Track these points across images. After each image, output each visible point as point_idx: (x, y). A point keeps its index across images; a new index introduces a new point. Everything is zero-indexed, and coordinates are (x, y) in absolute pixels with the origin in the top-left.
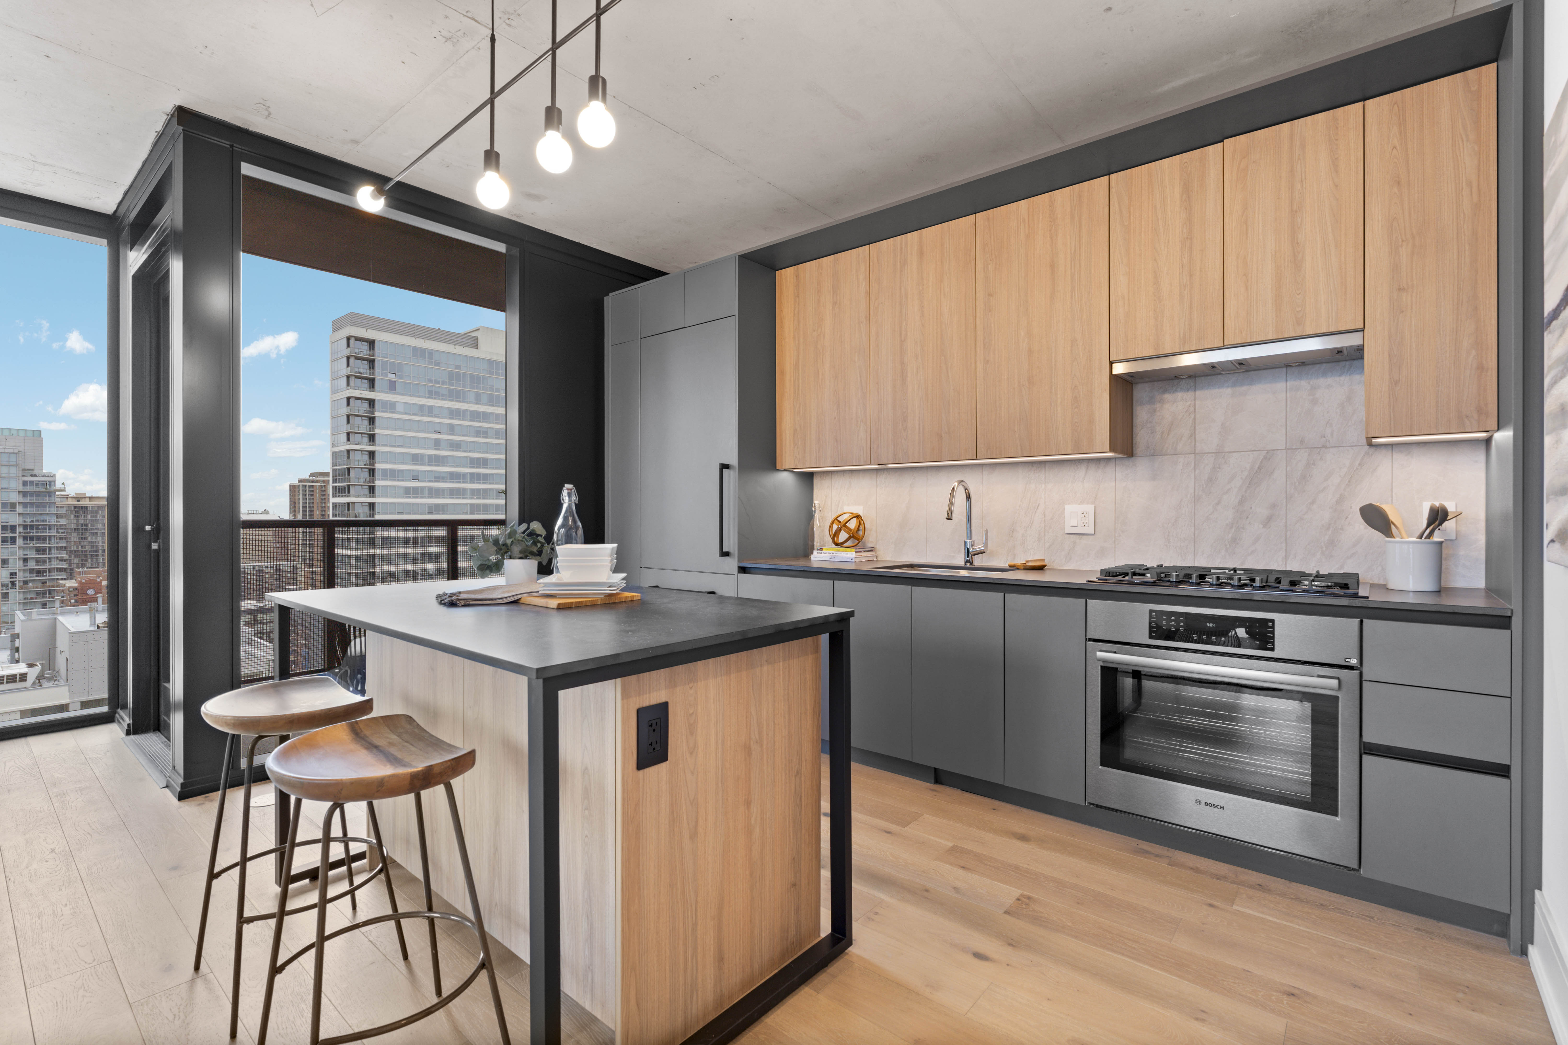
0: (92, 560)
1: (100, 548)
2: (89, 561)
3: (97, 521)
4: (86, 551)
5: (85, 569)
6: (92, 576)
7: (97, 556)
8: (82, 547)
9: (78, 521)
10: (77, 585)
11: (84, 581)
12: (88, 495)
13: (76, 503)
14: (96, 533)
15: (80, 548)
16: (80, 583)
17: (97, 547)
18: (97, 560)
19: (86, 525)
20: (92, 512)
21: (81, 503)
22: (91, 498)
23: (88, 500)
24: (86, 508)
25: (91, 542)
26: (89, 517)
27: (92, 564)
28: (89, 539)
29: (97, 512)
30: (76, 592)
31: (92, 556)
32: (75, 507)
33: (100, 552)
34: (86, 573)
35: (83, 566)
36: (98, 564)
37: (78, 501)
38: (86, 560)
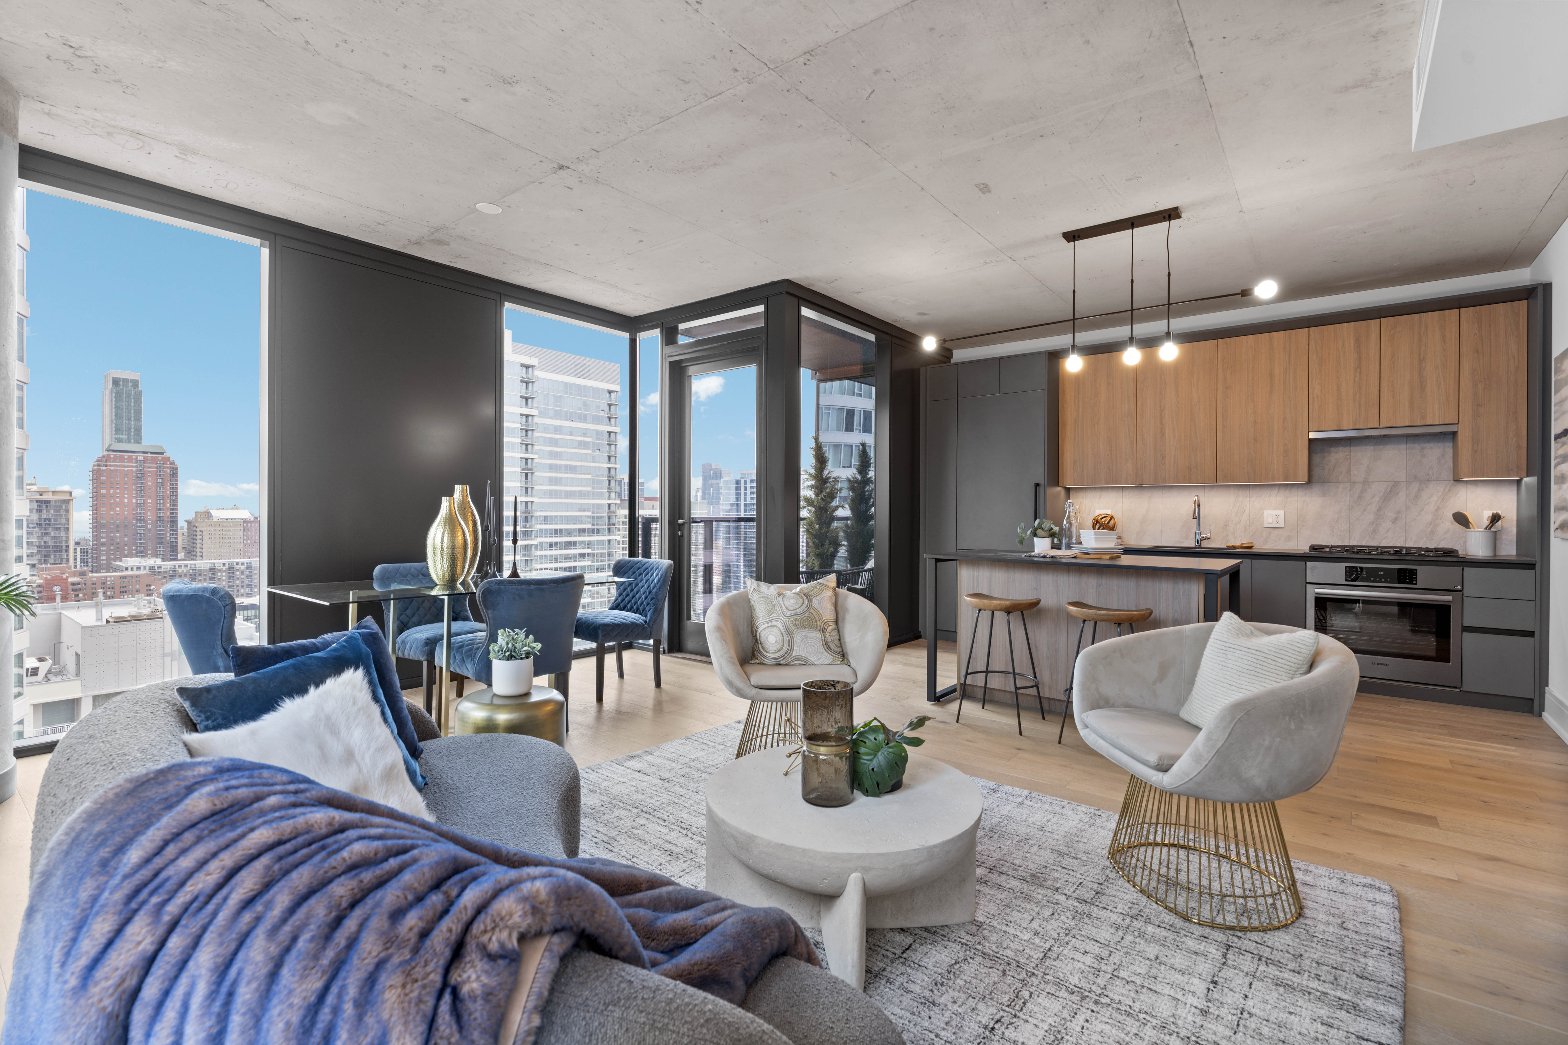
0: (55, 556)
1: (64, 543)
2: (52, 557)
3: (61, 515)
4: (48, 547)
5: (49, 565)
6: (57, 573)
7: (60, 551)
8: (45, 542)
9: (40, 516)
10: (41, 581)
11: (49, 577)
12: (51, 489)
13: (38, 497)
14: (60, 528)
15: (42, 544)
16: (46, 579)
17: (61, 542)
18: (60, 556)
19: (49, 520)
20: (55, 506)
21: (45, 497)
22: (54, 493)
23: (51, 494)
24: (49, 502)
25: (54, 537)
26: (52, 511)
27: (55, 560)
28: (52, 534)
29: (61, 507)
30: (40, 589)
31: (55, 551)
32: (37, 501)
33: (64, 548)
34: (49, 569)
35: (46, 561)
36: (62, 560)
37: (41, 495)
38: (49, 556)
